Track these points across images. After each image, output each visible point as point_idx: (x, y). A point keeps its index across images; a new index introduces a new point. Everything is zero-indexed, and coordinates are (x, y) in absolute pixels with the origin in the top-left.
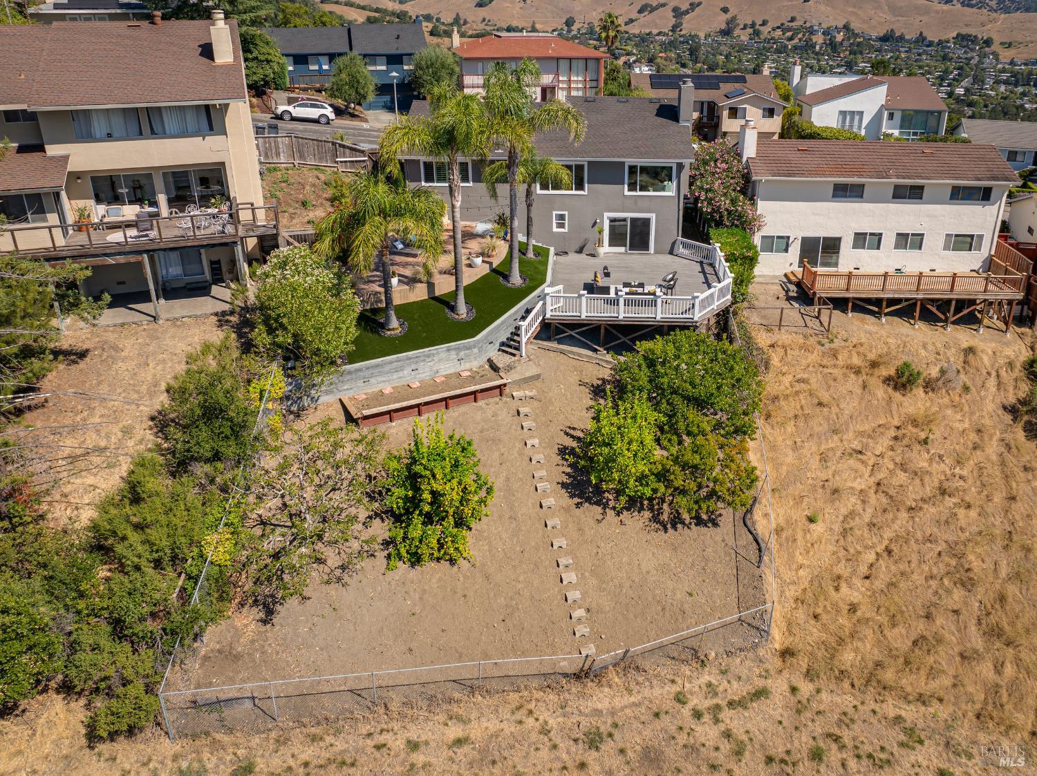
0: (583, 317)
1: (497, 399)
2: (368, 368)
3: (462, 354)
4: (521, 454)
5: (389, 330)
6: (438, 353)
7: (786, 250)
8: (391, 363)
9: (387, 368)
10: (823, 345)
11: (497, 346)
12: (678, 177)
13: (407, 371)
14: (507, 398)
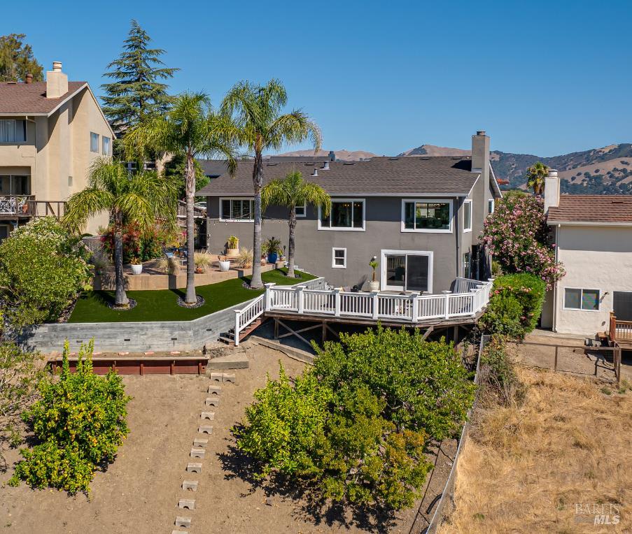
0: (301, 312)
1: (195, 376)
2: (82, 329)
3: (176, 334)
4: (191, 422)
5: (119, 305)
7: (597, 307)
9: (100, 332)
10: (608, 394)
11: (217, 335)
12: (456, 214)
13: (120, 340)
14: (202, 377)
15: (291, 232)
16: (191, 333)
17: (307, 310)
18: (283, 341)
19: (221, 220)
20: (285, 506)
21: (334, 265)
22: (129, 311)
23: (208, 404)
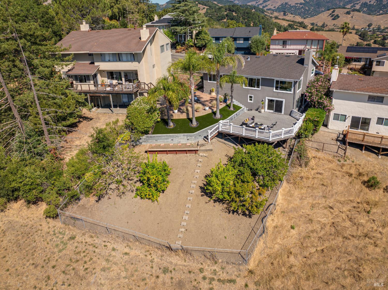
0: (231, 132)
1: (194, 154)
2: (157, 137)
3: (189, 138)
4: (192, 174)
5: (169, 126)
6: (180, 136)
7: (345, 121)
8: (165, 136)
9: (163, 138)
10: (340, 162)
11: (203, 137)
12: (294, 86)
13: (170, 140)
14: (197, 155)
15: (232, 93)
16: (193, 137)
17: (233, 132)
18: (225, 140)
19: (209, 81)
20: (219, 207)
21: (249, 101)
22: (173, 129)
23: (198, 167)
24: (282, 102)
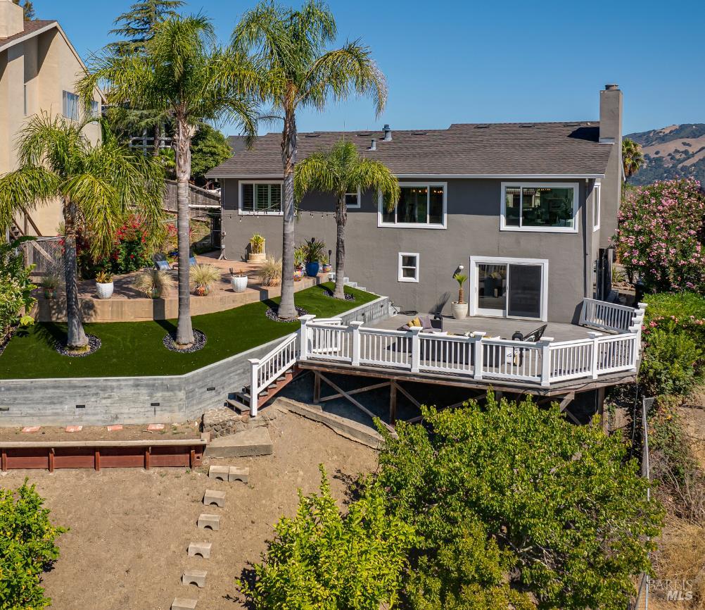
0: (356, 364)
1: (182, 471)
2: (9, 389)
3: (158, 396)
5: (72, 348)
6: (119, 387)
8: (45, 388)
9: (38, 395)
11: (224, 396)
12: (583, 204)
13: (69, 406)
14: (196, 473)
15: (339, 231)
16: (181, 394)
17: (365, 361)
18: (327, 407)
19: (240, 212)
21: (401, 278)
22: (86, 359)
23: (201, 526)
24: (536, 270)
